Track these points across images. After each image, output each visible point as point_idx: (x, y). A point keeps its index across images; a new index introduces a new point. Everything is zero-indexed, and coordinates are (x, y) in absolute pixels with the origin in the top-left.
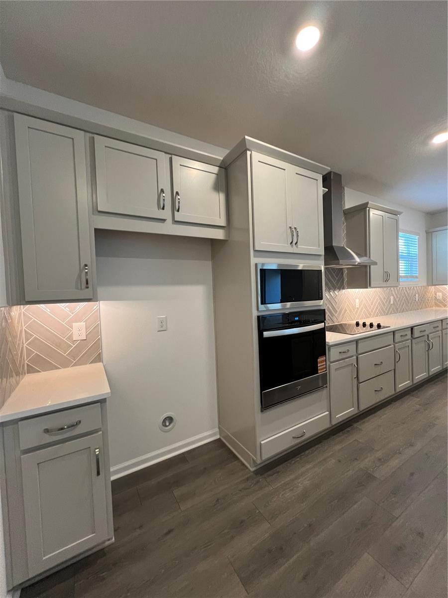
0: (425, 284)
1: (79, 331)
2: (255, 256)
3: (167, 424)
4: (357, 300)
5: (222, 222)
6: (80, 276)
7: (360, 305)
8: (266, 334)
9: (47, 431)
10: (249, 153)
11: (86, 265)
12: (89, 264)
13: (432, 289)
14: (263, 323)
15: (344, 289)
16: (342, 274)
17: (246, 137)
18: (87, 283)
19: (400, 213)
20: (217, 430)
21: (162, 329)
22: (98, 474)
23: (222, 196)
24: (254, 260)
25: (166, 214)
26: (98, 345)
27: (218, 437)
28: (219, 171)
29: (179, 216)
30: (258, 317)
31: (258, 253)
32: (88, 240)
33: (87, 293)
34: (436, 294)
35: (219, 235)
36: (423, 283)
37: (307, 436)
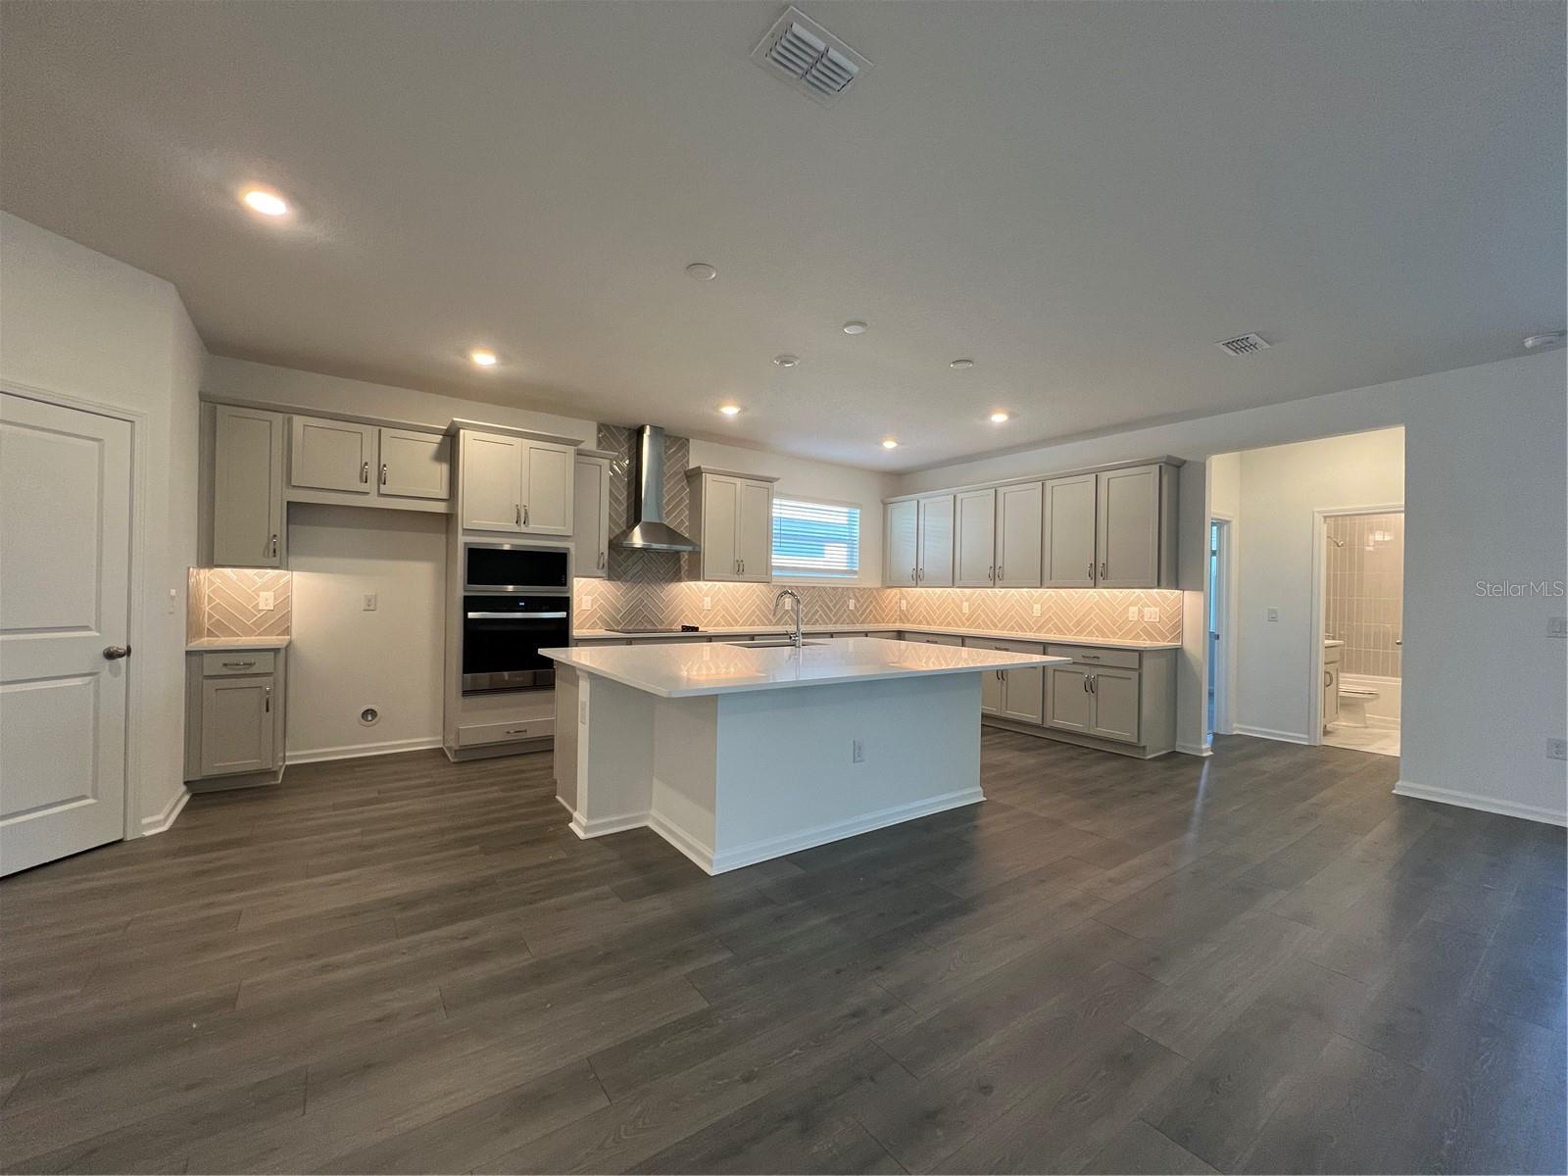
0: (879, 585)
1: (266, 601)
2: (463, 535)
3: (370, 718)
4: (708, 599)
5: (444, 494)
6: (268, 543)
7: (712, 606)
8: (471, 615)
9: (225, 665)
10: (462, 431)
11: (275, 536)
12: (278, 536)
13: (893, 592)
14: (470, 603)
15: (680, 580)
16: (679, 560)
17: (455, 419)
18: (275, 551)
19: (777, 479)
20: (440, 738)
21: (370, 608)
22: (267, 710)
23: (444, 468)
24: (462, 539)
25: (371, 486)
26: (287, 617)
27: (441, 746)
28: (443, 440)
29: (384, 489)
30: (465, 597)
31: (466, 531)
32: (279, 514)
33: (275, 561)
34: (901, 603)
35: (440, 508)
36: (874, 582)
37: (530, 735)
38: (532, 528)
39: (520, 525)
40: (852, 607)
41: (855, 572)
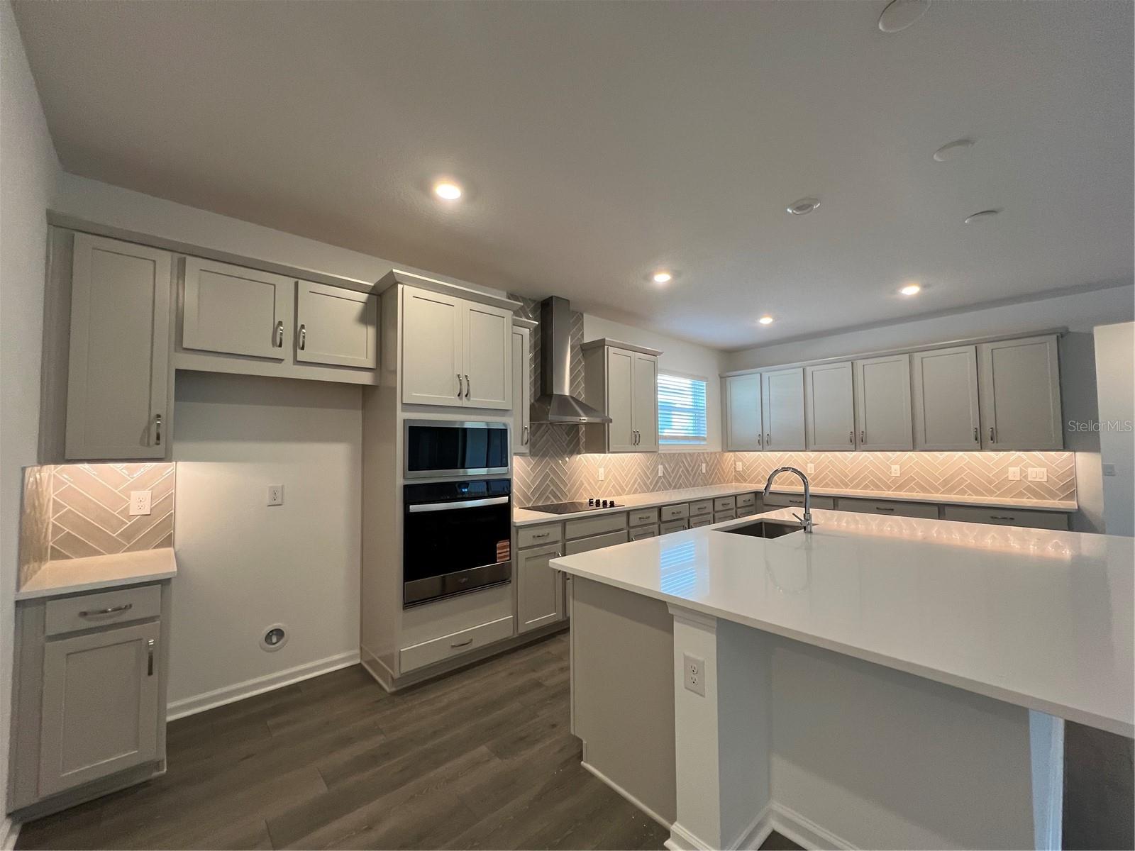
0: (720, 450)
1: (140, 504)
2: (403, 410)
3: (274, 640)
4: (601, 470)
5: (370, 363)
6: (148, 429)
7: (606, 477)
8: (414, 508)
9: (84, 614)
10: (400, 286)
11: (159, 416)
12: (164, 416)
13: (730, 456)
14: (412, 494)
15: (579, 453)
16: (578, 432)
17: (394, 270)
18: (158, 438)
19: (660, 353)
20: (357, 651)
21: (276, 502)
22: (150, 673)
23: (371, 331)
24: (401, 416)
25: (286, 352)
26: (169, 522)
27: (358, 661)
28: (368, 299)
29: (302, 356)
30: (406, 487)
31: (408, 406)
32: (165, 385)
33: (159, 450)
34: (735, 464)
35: (365, 379)
36: (715, 447)
37: (475, 645)
38: (474, 401)
39: (461, 399)
40: (704, 471)
41: (704, 439)
